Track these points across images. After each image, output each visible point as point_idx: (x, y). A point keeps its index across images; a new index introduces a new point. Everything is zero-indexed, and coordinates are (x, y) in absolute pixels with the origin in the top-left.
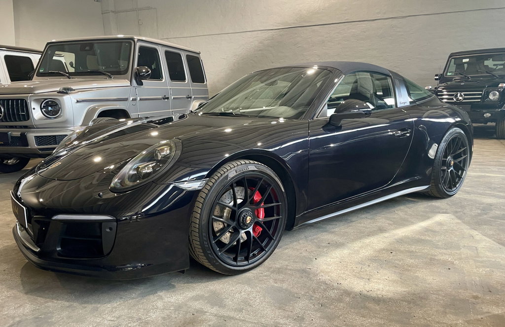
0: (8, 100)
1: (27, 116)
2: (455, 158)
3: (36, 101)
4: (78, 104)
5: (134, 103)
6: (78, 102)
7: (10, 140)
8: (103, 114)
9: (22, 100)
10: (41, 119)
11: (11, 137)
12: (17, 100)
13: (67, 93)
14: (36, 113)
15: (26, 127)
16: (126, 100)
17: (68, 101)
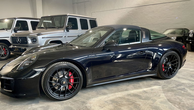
0: (22, 37)
1: (27, 43)
2: (172, 63)
3: (30, 38)
4: (43, 39)
5: (65, 38)
6: (42, 38)
7: (22, 50)
8: (51, 42)
9: (26, 37)
10: (31, 44)
11: (22, 49)
12: (24, 37)
13: (39, 35)
14: (30, 42)
15: (27, 46)
16: (62, 37)
17: (39, 38)
